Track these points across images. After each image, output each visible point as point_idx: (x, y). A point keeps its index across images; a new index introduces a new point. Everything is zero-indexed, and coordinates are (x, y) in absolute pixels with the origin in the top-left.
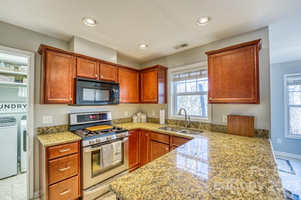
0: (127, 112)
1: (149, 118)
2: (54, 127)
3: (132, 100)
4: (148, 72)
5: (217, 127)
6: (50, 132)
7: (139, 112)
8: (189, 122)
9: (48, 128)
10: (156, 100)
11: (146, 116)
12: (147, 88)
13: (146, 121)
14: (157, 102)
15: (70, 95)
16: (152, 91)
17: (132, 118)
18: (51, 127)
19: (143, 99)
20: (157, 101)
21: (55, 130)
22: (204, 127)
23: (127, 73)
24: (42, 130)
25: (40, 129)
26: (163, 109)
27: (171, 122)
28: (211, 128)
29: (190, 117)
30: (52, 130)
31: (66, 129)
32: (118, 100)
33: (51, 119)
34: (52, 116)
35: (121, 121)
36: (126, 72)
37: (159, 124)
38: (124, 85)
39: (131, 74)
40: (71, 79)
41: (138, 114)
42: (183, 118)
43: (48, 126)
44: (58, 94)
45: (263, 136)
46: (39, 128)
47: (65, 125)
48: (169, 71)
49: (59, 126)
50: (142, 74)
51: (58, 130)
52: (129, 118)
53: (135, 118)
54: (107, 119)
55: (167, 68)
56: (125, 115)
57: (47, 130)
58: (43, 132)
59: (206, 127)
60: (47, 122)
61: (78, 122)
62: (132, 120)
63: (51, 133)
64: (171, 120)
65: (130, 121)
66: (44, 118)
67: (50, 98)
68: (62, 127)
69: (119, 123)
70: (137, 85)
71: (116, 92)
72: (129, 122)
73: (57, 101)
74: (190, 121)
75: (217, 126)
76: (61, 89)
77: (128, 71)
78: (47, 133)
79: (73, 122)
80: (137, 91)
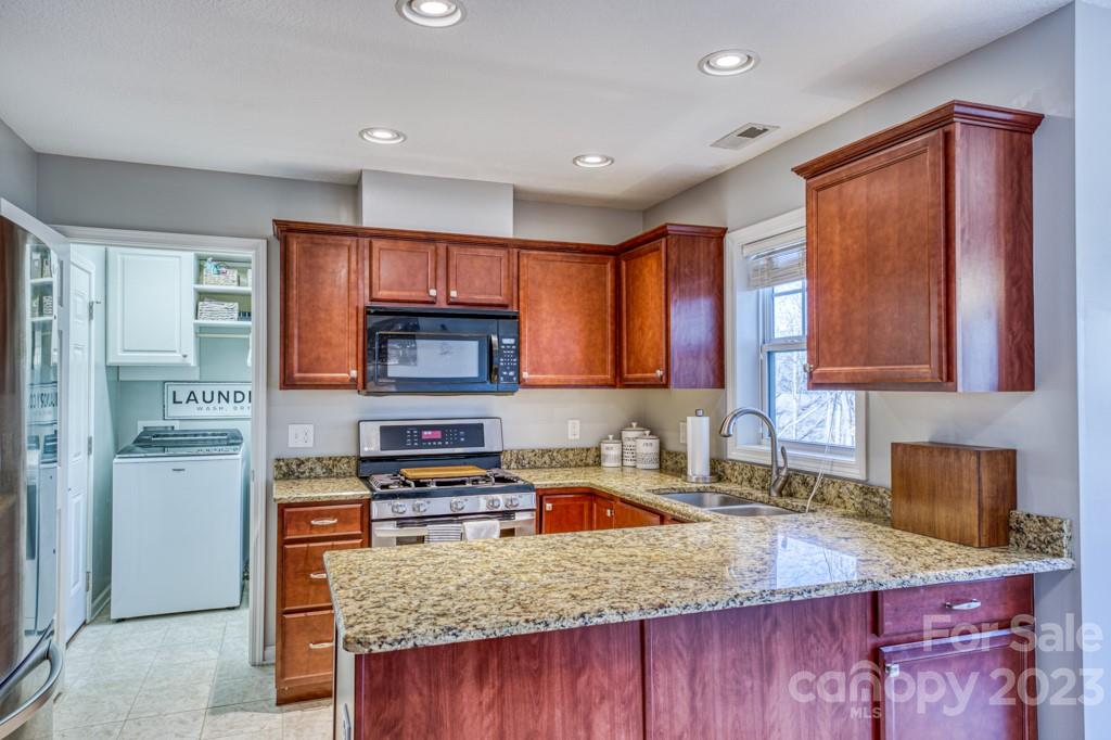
0: (577, 422)
1: (669, 453)
2: (319, 459)
3: (579, 374)
4: (639, 255)
5: (882, 498)
6: (307, 474)
7: (634, 424)
8: (784, 473)
9: (301, 463)
10: (659, 373)
11: (655, 442)
12: (638, 322)
13: (656, 466)
14: (664, 382)
15: (352, 361)
16: (650, 334)
17: (598, 449)
18: (308, 460)
19: (628, 373)
20: (664, 378)
21: (319, 470)
22: (839, 497)
23: (559, 264)
24: (287, 465)
25: (282, 463)
26: (700, 413)
27: (736, 473)
28: (862, 503)
29: (788, 452)
30: (311, 469)
31: (350, 470)
32: (511, 374)
33: (311, 436)
34: (312, 427)
35: (546, 458)
36: (551, 265)
37: (683, 476)
38: (544, 315)
39: (575, 268)
40: (354, 312)
41: (627, 434)
42: (764, 453)
43: (302, 456)
44: (318, 359)
45: (1043, 546)
46: (278, 460)
47: (348, 457)
48: (732, 242)
49: (330, 458)
50: (624, 264)
51: (329, 468)
52: (588, 450)
53: (611, 451)
54: (483, 445)
55: (724, 231)
56: (570, 437)
57: (298, 466)
58: (289, 470)
59: (846, 498)
60: (301, 444)
61: (382, 449)
62: (599, 456)
63: (309, 477)
64: (734, 462)
65: (591, 462)
66: (292, 429)
67: (300, 371)
68: (339, 461)
69: (538, 464)
70: (606, 312)
71: (506, 345)
72: (587, 465)
73: (315, 379)
74: (789, 466)
75: (881, 491)
76: (328, 343)
77: (559, 259)
78: (298, 478)
79: (366, 449)
80: (604, 336)
